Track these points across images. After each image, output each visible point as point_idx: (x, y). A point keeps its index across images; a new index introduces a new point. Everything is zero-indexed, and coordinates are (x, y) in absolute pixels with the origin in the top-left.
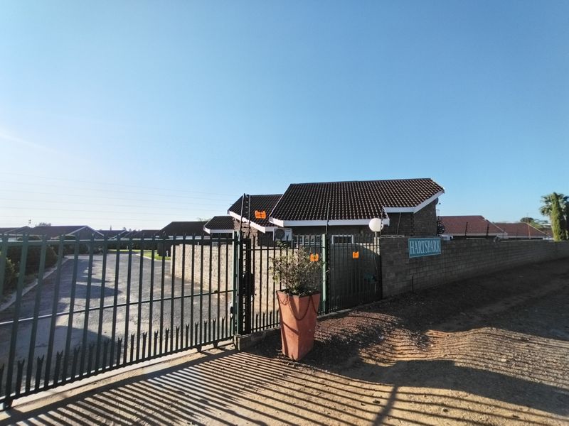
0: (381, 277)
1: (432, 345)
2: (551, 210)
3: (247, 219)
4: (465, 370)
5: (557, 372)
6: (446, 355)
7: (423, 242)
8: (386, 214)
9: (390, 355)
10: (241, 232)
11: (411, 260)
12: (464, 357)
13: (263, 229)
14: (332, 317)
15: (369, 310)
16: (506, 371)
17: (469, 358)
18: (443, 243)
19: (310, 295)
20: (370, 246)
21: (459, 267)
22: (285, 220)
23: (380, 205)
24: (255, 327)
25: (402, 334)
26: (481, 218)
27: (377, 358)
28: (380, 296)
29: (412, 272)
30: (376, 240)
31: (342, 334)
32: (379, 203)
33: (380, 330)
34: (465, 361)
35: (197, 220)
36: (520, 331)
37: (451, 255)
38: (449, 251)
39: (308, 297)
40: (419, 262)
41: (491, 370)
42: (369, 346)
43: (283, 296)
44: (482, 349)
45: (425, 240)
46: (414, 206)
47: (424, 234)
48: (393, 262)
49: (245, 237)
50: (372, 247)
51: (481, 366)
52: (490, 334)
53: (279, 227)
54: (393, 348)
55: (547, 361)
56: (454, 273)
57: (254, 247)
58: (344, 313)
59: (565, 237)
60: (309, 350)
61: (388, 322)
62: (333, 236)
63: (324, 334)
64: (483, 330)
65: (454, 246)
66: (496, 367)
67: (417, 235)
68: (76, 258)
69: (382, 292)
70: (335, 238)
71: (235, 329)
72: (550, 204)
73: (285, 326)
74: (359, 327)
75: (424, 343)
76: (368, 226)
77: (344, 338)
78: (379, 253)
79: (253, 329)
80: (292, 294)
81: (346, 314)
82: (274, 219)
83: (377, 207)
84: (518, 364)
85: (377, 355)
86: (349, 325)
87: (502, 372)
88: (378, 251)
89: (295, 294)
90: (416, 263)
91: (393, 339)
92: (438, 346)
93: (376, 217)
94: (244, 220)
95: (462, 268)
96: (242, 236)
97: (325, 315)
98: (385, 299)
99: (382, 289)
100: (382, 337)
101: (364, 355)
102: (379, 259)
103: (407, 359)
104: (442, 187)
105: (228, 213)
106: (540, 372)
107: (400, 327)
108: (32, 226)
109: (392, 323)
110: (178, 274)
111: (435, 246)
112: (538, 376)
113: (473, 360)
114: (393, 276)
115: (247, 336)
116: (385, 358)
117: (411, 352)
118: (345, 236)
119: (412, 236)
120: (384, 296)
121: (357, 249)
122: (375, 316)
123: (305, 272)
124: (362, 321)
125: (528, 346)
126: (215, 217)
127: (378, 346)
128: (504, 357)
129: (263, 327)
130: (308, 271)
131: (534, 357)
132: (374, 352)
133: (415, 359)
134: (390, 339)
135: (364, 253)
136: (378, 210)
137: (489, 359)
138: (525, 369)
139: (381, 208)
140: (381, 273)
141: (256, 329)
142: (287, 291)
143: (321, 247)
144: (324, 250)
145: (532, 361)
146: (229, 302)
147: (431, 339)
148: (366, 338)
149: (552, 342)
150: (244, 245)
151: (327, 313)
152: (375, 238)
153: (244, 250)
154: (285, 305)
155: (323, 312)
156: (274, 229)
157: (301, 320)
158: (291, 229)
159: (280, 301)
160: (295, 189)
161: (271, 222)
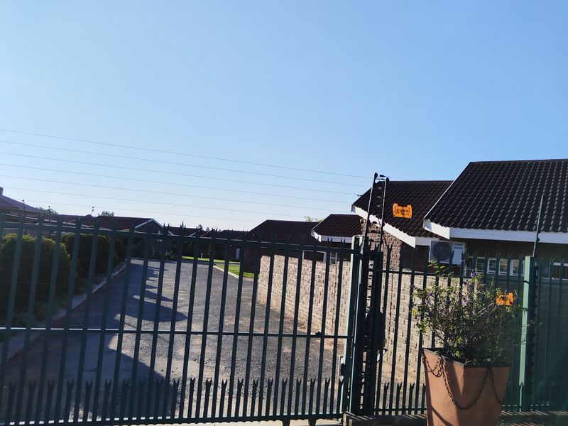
3: (379, 217)
10: (366, 239)
13: (412, 241)
19: (489, 366)
22: (455, 226)
24: (381, 407)
35: (304, 220)
39: (483, 370)
43: (433, 358)
49: (373, 248)
53: (441, 238)
57: (388, 267)
68: (146, 264)
71: (346, 402)
79: (378, 410)
80: (451, 359)
82: (433, 224)
89: (457, 359)
94: (373, 218)
96: (367, 247)
97: (521, 413)
105: (353, 210)
108: (95, 215)
110: (276, 304)
115: (365, 418)
126: (332, 216)
129: (396, 410)
141: (384, 410)
142: (443, 351)
143: (520, 281)
144: (526, 286)
146: (338, 356)
150: (371, 262)
151: (525, 409)
153: (371, 270)
154: (437, 376)
155: (519, 407)
156: (432, 242)
157: (465, 409)
158: (464, 244)
159: (428, 368)
160: (479, 171)
161: (426, 229)
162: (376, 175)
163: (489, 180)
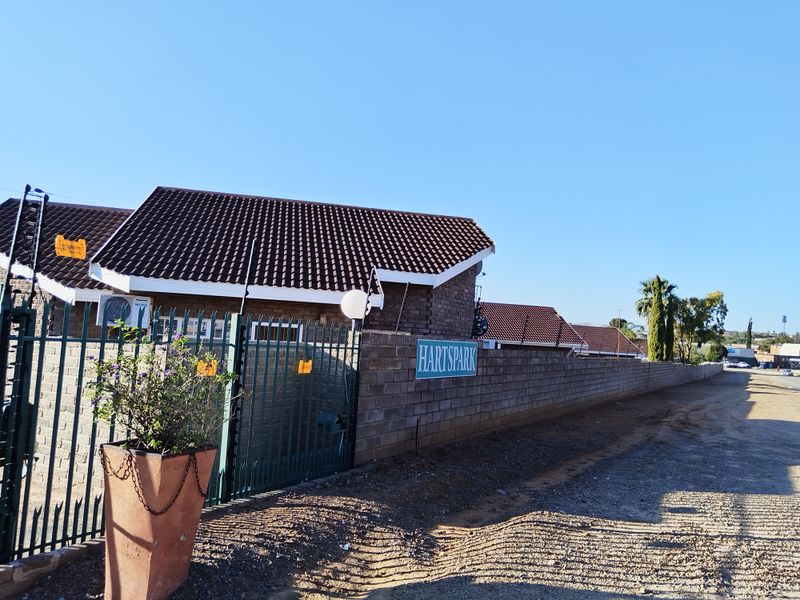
0: (354, 421)
1: (442, 553)
2: (651, 306)
4: (491, 587)
5: (620, 570)
6: (464, 567)
7: (445, 348)
8: (378, 283)
9: (359, 580)
11: (418, 384)
12: (493, 566)
13: (69, 295)
14: (238, 509)
15: (325, 491)
16: (552, 580)
17: (501, 566)
18: (482, 354)
19: (191, 452)
20: (338, 349)
21: (505, 404)
22: (137, 274)
23: (368, 262)
24: (27, 545)
25: (386, 536)
26: (552, 311)
27: (332, 590)
28: (349, 461)
29: (418, 410)
30: (353, 337)
31: (259, 545)
32: (366, 258)
33: (342, 532)
34: (493, 572)
36: (582, 513)
37: (494, 379)
38: (491, 371)
39: (186, 458)
40: (432, 390)
41: (530, 582)
42: (316, 567)
43: (117, 456)
44: (523, 549)
45: (448, 345)
46: (436, 272)
47: (449, 333)
48: (382, 386)
50: (342, 352)
51: (516, 578)
52: (539, 523)
53: (117, 291)
54: (365, 565)
55: (609, 556)
56: (494, 415)
58: (267, 499)
59: (662, 355)
60: (178, 585)
61: (361, 514)
62: (255, 324)
63: (214, 548)
64: (529, 517)
65: (500, 361)
66: (538, 575)
67: (435, 334)
69: (353, 454)
70: (260, 329)
72: (650, 295)
73: (116, 532)
74: (297, 527)
75: (426, 549)
76: (337, 307)
77: (262, 552)
78: (355, 366)
79: (22, 550)
80: (143, 452)
81: (271, 502)
82: (105, 270)
83: (362, 267)
84: (569, 565)
85: (332, 582)
86: (275, 524)
87: (544, 583)
88: (353, 361)
89: (152, 450)
90: (428, 391)
91: (367, 549)
92: (451, 554)
93: (358, 287)
95: (510, 406)
96: (8, 301)
97: (221, 505)
98: (358, 466)
99: (353, 448)
100: (347, 547)
101: (304, 585)
102: (355, 378)
103: (393, 585)
104: (491, 239)
106: (597, 574)
107: (383, 523)
109: (370, 515)
111: (466, 360)
112: (592, 581)
113: (506, 569)
114: (379, 417)
116: (349, 586)
117: (402, 569)
118: (285, 325)
119: (424, 334)
120: (357, 461)
121: (309, 354)
122: (336, 502)
123: (182, 397)
124: (305, 515)
125: (588, 535)
127: (336, 565)
128: (553, 556)
129: (53, 544)
130: (191, 396)
131: (592, 552)
132: (328, 578)
133: (406, 582)
134: (362, 548)
135: (323, 364)
136: (363, 273)
137: (530, 564)
138: (578, 572)
139: (370, 268)
140: (356, 409)
141: (31, 549)
142: (129, 444)
143: (225, 345)
144: (232, 350)
145: (590, 558)
147: (441, 542)
148: (311, 550)
149: (620, 526)
150: (15, 326)
151: (225, 500)
152: (351, 333)
153: (14, 338)
154: (122, 479)
155: (218, 499)
156: (102, 296)
157: (161, 513)
158: (149, 299)
159: (109, 470)
160: (170, 200)
161: (93, 277)
162: (28, 188)
163: (184, 214)
